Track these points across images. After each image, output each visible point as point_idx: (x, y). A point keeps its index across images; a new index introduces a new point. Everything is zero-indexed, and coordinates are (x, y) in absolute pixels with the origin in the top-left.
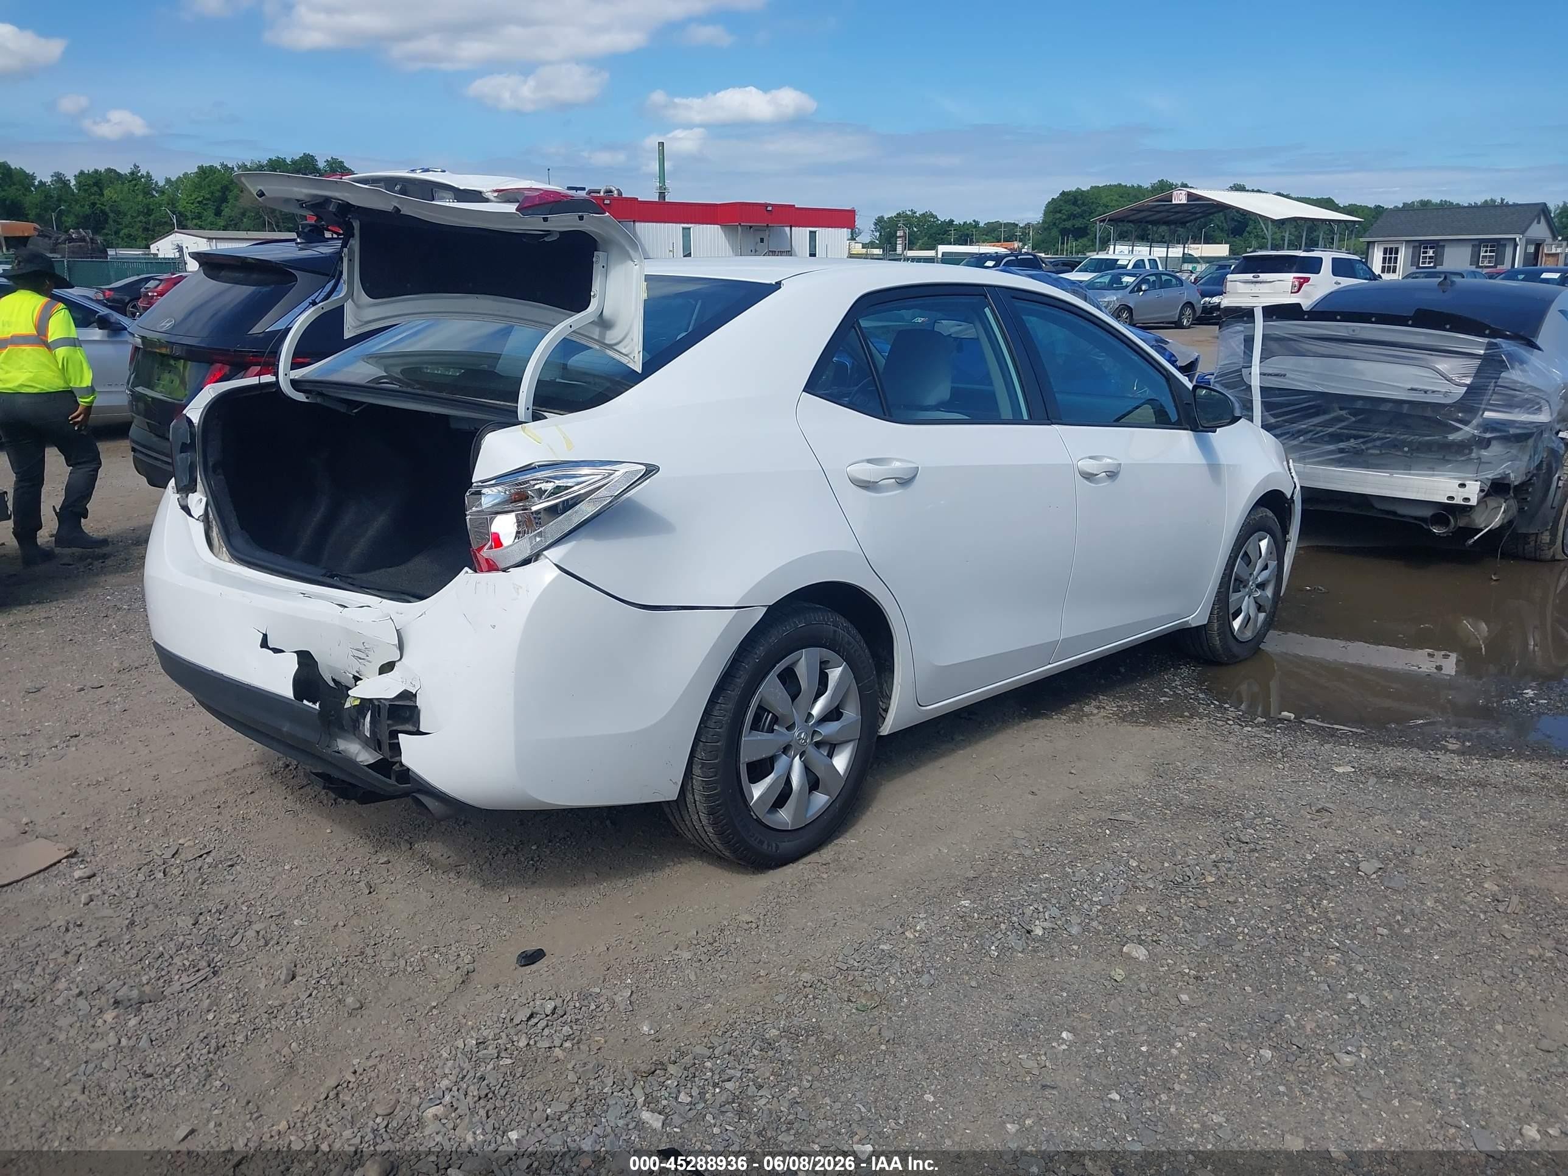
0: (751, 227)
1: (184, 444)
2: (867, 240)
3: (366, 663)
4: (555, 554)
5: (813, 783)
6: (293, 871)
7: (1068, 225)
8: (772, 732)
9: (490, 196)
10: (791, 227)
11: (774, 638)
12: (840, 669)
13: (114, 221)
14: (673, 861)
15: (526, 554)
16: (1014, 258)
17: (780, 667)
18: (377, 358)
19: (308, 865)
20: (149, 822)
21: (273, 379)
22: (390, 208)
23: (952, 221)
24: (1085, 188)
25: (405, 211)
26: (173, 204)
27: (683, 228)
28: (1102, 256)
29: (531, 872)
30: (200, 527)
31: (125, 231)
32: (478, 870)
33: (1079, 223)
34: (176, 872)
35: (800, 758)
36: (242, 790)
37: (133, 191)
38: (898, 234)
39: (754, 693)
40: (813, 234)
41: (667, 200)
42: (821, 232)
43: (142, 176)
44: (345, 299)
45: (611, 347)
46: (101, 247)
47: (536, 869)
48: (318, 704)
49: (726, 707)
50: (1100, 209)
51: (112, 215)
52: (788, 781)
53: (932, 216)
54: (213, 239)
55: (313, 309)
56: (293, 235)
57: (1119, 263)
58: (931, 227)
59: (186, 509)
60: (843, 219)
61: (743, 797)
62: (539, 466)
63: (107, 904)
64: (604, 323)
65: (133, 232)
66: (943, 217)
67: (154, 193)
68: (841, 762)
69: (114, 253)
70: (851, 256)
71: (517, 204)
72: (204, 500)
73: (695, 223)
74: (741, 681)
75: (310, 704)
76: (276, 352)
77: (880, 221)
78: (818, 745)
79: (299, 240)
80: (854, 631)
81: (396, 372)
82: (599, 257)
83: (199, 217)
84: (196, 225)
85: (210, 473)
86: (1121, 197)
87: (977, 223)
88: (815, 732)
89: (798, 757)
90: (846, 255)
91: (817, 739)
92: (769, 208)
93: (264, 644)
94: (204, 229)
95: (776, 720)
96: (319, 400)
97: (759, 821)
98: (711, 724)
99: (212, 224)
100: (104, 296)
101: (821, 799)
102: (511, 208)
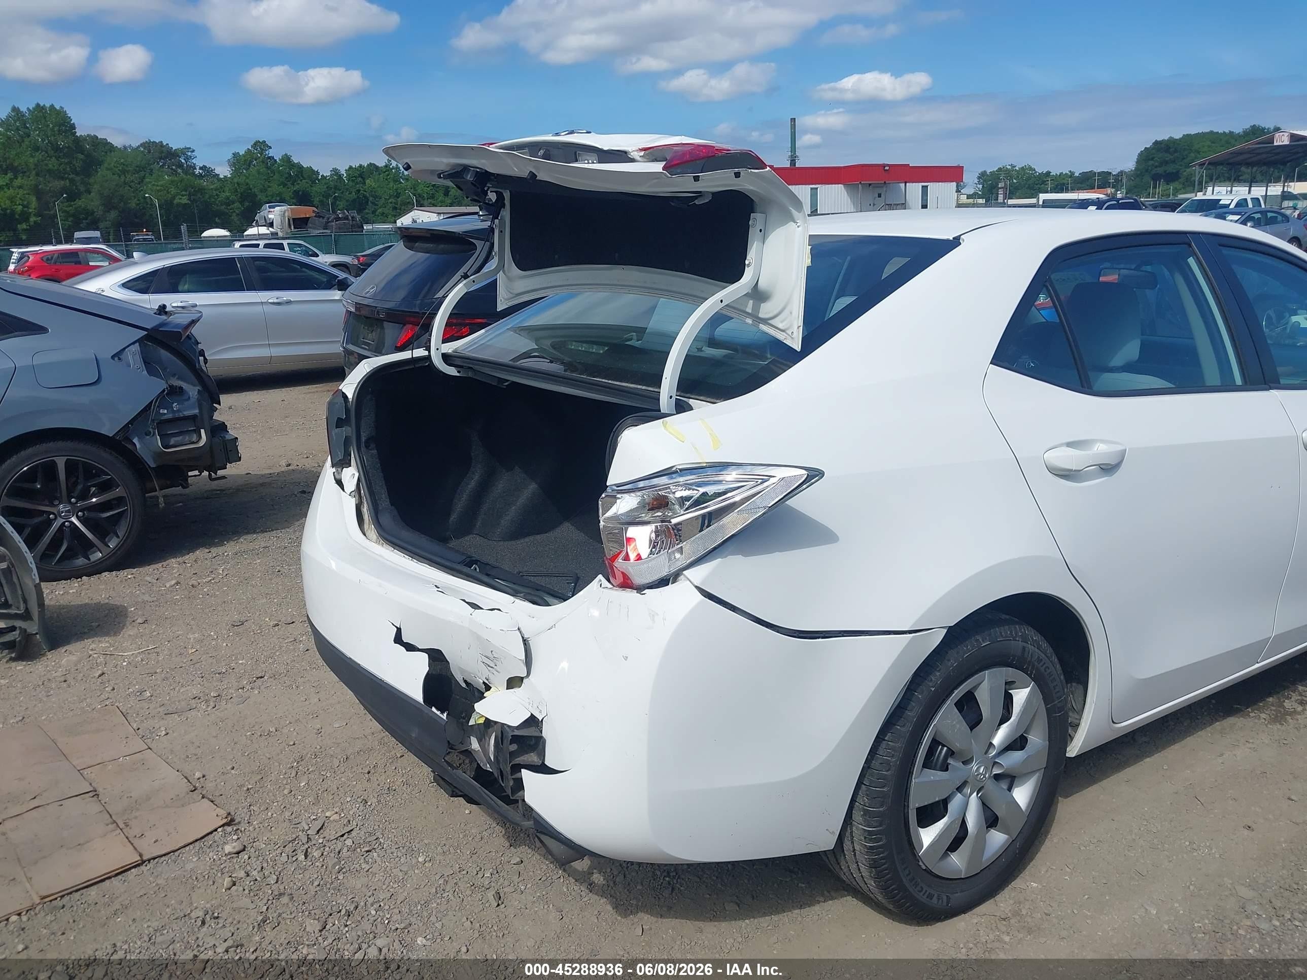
0: (870, 185)
1: (339, 420)
2: (971, 191)
3: (495, 672)
4: (697, 574)
5: (991, 820)
6: (426, 864)
7: (1160, 170)
8: (947, 770)
9: (636, 155)
10: (906, 183)
11: (952, 661)
12: (1027, 690)
13: (373, 203)
14: (823, 895)
15: (664, 572)
16: (1116, 202)
17: (958, 694)
18: (530, 331)
19: (442, 858)
20: (304, 786)
21: (426, 353)
22: (525, 174)
23: (1048, 173)
24: (1178, 136)
25: (542, 176)
26: (414, 188)
27: (811, 189)
28: (1200, 196)
29: (666, 893)
30: (352, 503)
31: (380, 210)
32: (612, 884)
33: (1171, 168)
34: (316, 854)
35: (977, 794)
36: (393, 753)
37: (387, 180)
38: (1000, 186)
39: (927, 727)
40: (925, 188)
41: (797, 166)
42: (932, 186)
43: (393, 168)
44: (496, 270)
45: (765, 321)
46: (360, 224)
47: (673, 889)
48: (445, 714)
49: (895, 744)
50: (1192, 155)
51: (371, 199)
52: (964, 823)
53: (1031, 168)
54: (441, 213)
55: (464, 282)
56: (476, 209)
57: (1221, 203)
58: (1029, 179)
59: (339, 483)
60: (953, 174)
61: (910, 844)
62: (681, 470)
63: (247, 892)
64: (758, 295)
65: (386, 211)
66: (1040, 169)
67: (402, 180)
68: (1022, 795)
69: (371, 227)
70: (959, 206)
71: (664, 163)
72: (357, 475)
73: (822, 184)
74: (913, 714)
75: (438, 713)
76: (430, 324)
77: (983, 176)
78: (997, 777)
79: (481, 213)
80: (1045, 645)
81: (547, 343)
82: (756, 220)
83: (432, 197)
84: (430, 203)
85: (363, 449)
86: (1213, 142)
87: (1072, 173)
88: (995, 763)
89: (975, 794)
90: (955, 204)
91: (996, 771)
92: (887, 168)
93: (398, 639)
94: (436, 206)
95: (951, 753)
96: (470, 374)
97: (928, 872)
98: (875, 764)
99: (442, 202)
100: (359, 261)
101: (997, 839)
102: (658, 167)
